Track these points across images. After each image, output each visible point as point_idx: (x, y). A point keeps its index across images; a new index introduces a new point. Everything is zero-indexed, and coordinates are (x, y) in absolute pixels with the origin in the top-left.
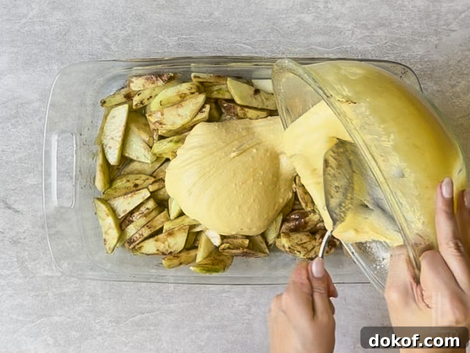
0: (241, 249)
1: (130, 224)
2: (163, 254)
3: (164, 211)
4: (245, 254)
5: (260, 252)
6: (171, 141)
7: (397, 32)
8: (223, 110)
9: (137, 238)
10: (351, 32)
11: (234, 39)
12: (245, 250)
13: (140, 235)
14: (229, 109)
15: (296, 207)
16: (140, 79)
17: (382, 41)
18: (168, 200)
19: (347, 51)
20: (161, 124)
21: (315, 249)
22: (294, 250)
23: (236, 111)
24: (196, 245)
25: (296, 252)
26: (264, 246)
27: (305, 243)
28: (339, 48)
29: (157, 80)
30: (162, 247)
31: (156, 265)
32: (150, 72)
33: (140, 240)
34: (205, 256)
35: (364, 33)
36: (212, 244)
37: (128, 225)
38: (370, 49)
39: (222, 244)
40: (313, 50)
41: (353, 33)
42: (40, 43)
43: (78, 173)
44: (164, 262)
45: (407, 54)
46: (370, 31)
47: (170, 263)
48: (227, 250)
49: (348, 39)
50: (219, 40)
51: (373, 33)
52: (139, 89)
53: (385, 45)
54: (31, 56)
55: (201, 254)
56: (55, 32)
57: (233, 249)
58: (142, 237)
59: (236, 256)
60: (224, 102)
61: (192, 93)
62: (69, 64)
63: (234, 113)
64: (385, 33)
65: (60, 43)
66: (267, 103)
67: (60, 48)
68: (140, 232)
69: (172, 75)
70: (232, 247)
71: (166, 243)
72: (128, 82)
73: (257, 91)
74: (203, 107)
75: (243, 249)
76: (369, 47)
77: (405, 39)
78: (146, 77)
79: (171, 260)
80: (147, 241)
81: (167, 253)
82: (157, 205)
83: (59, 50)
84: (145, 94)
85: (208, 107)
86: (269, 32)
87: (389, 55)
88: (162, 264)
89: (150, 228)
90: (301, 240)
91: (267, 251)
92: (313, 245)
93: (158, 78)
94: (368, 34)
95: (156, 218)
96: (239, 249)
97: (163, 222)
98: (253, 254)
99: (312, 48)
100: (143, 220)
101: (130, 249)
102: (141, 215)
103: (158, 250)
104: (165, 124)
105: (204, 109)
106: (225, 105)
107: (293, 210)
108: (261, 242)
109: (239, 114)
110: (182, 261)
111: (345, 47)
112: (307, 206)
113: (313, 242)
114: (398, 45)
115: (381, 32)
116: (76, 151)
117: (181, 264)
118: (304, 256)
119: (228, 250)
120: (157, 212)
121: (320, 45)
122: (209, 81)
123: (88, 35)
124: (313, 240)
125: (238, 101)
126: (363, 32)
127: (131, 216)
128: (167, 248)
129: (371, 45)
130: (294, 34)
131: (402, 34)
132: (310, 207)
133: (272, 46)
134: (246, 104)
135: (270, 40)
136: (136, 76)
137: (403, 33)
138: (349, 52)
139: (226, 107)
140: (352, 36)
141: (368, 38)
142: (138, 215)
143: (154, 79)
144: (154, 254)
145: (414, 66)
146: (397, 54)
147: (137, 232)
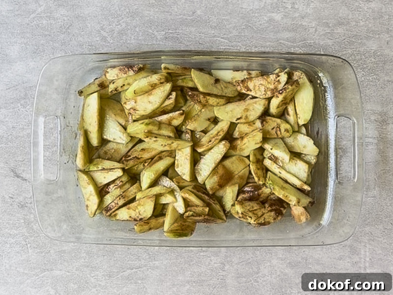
0: (203, 216)
1: (107, 194)
2: (135, 220)
3: (136, 183)
4: (206, 221)
5: (219, 218)
6: (143, 123)
7: (353, 29)
8: (188, 98)
9: (113, 206)
10: (314, 29)
11: (214, 34)
12: (206, 217)
13: (115, 204)
14: (193, 97)
15: (251, 181)
16: (114, 70)
17: (341, 38)
18: (140, 174)
19: (311, 46)
20: (134, 110)
21: (264, 216)
22: (246, 216)
23: (200, 99)
24: (164, 212)
25: (247, 217)
26: (222, 213)
27: (256, 210)
28: (303, 43)
29: (129, 70)
30: (134, 214)
31: (129, 230)
32: (123, 63)
33: (116, 208)
34: (172, 222)
35: (325, 31)
36: (177, 211)
37: (105, 195)
38: (331, 44)
39: (186, 212)
40: (281, 44)
41: (316, 30)
42: (46, 35)
43: (62, 150)
44: (136, 227)
45: (363, 49)
46: (330, 29)
47: (142, 228)
48: (190, 218)
49: (311, 35)
50: (202, 35)
51: (333, 30)
52: (114, 79)
53: (344, 41)
54: (39, 47)
55: (168, 221)
56: (60, 26)
57: (195, 216)
58: (117, 205)
59: (198, 222)
60: (188, 90)
61: (161, 83)
62: (71, 54)
63: (197, 100)
64: (344, 30)
65: (63, 36)
66: (226, 91)
67: (64, 40)
68: (116, 202)
69: (142, 66)
70: (195, 215)
71: (137, 211)
72: (104, 72)
73: (217, 81)
74: (170, 94)
75: (204, 217)
76: (330, 42)
77: (361, 36)
78: (119, 68)
79: (142, 226)
80: (121, 209)
81: (138, 219)
82: (130, 178)
83: (63, 41)
84: (119, 83)
85: (174, 94)
86: (244, 28)
87: (347, 50)
88: (134, 229)
89: (124, 198)
90: (253, 207)
91: (224, 217)
92: (262, 212)
93: (130, 69)
94: (329, 31)
95: (129, 190)
96: (201, 216)
97: (136, 193)
98: (213, 220)
99: (281, 43)
100: (117, 192)
101: (107, 216)
102: (116, 187)
103: (130, 217)
104: (138, 111)
105: (170, 96)
106: (190, 93)
107: (248, 183)
108: (220, 211)
109: (202, 101)
110: (152, 226)
111: (309, 42)
112: (259, 180)
113: (263, 210)
114: (355, 40)
115: (340, 30)
116: (60, 131)
117: (150, 229)
118: (254, 221)
119: (192, 217)
120: (130, 184)
121: (287, 40)
122: (177, 72)
123: (88, 29)
124: (262, 207)
125: (201, 89)
126: (325, 29)
127: (107, 188)
128: (138, 215)
129: (331, 41)
130: (266, 31)
131: (359, 32)
132: (262, 181)
133: (247, 40)
134: (207, 92)
135: (245, 36)
136: (111, 67)
137: (359, 30)
138: (313, 47)
139: (191, 95)
140: (315, 33)
141: (329, 35)
142: (113, 187)
143: (127, 69)
144: (127, 220)
145: (368, 59)
146: (353, 48)
147: (113, 202)
